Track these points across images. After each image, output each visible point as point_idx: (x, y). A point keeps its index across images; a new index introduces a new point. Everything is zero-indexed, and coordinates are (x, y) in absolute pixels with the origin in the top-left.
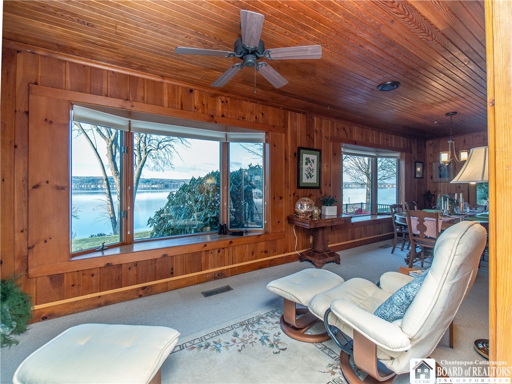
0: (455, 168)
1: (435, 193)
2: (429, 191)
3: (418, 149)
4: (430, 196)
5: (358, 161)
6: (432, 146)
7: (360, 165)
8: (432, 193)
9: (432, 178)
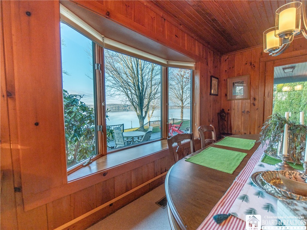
0: (250, 83)
1: (229, 111)
2: (223, 109)
3: (213, 62)
4: (224, 115)
5: (176, 92)
6: (227, 61)
7: (177, 95)
8: (226, 111)
9: (226, 95)
